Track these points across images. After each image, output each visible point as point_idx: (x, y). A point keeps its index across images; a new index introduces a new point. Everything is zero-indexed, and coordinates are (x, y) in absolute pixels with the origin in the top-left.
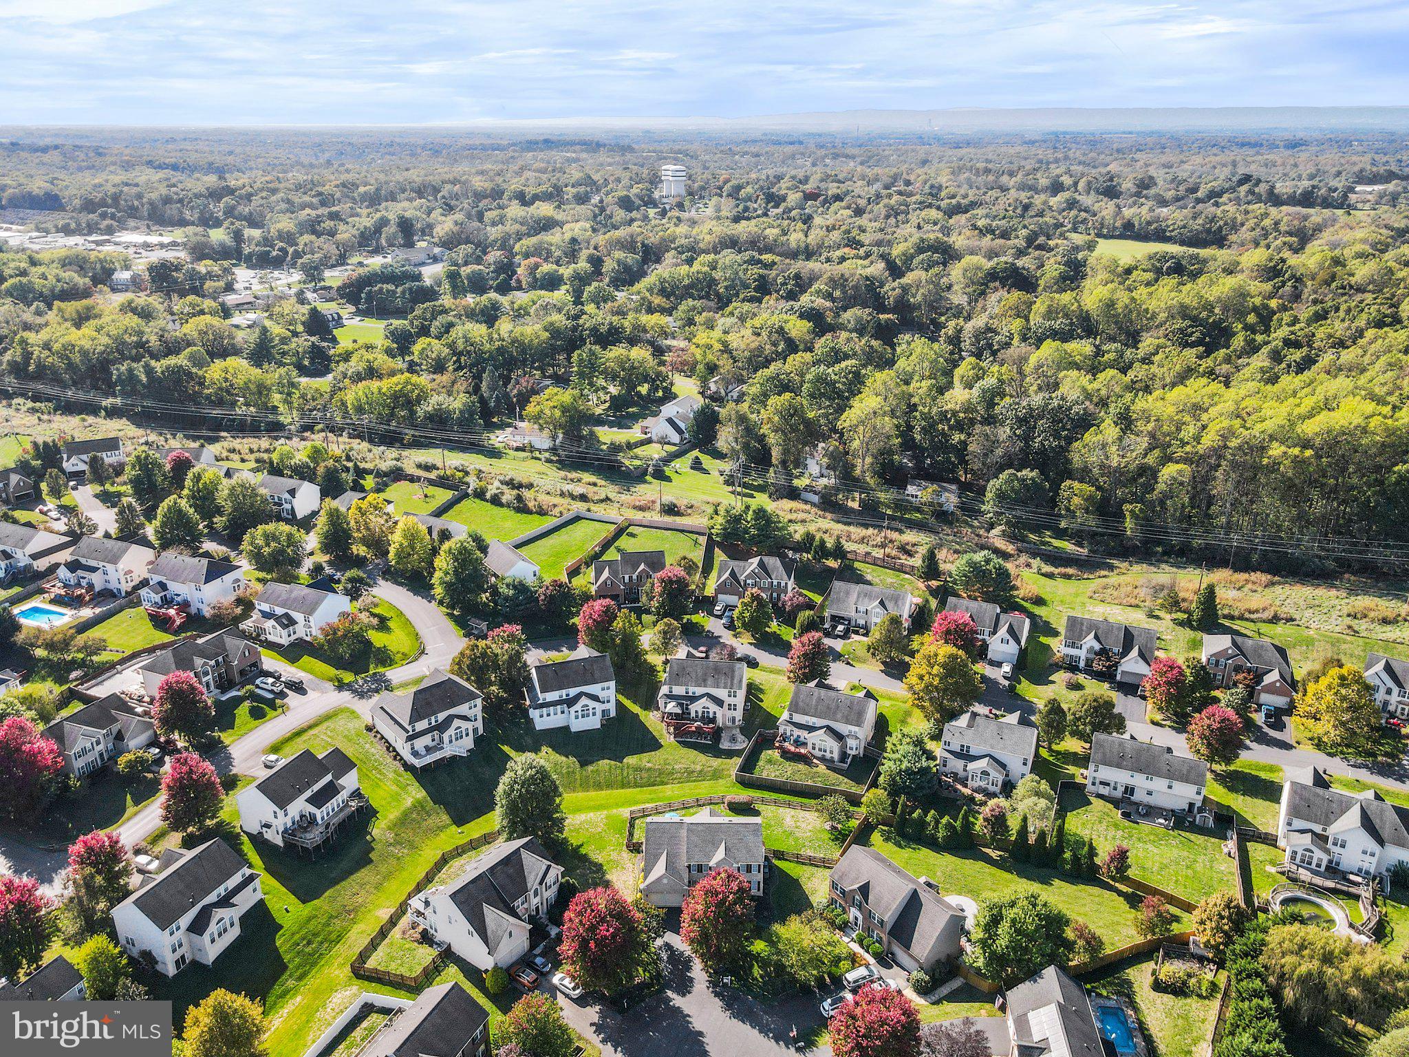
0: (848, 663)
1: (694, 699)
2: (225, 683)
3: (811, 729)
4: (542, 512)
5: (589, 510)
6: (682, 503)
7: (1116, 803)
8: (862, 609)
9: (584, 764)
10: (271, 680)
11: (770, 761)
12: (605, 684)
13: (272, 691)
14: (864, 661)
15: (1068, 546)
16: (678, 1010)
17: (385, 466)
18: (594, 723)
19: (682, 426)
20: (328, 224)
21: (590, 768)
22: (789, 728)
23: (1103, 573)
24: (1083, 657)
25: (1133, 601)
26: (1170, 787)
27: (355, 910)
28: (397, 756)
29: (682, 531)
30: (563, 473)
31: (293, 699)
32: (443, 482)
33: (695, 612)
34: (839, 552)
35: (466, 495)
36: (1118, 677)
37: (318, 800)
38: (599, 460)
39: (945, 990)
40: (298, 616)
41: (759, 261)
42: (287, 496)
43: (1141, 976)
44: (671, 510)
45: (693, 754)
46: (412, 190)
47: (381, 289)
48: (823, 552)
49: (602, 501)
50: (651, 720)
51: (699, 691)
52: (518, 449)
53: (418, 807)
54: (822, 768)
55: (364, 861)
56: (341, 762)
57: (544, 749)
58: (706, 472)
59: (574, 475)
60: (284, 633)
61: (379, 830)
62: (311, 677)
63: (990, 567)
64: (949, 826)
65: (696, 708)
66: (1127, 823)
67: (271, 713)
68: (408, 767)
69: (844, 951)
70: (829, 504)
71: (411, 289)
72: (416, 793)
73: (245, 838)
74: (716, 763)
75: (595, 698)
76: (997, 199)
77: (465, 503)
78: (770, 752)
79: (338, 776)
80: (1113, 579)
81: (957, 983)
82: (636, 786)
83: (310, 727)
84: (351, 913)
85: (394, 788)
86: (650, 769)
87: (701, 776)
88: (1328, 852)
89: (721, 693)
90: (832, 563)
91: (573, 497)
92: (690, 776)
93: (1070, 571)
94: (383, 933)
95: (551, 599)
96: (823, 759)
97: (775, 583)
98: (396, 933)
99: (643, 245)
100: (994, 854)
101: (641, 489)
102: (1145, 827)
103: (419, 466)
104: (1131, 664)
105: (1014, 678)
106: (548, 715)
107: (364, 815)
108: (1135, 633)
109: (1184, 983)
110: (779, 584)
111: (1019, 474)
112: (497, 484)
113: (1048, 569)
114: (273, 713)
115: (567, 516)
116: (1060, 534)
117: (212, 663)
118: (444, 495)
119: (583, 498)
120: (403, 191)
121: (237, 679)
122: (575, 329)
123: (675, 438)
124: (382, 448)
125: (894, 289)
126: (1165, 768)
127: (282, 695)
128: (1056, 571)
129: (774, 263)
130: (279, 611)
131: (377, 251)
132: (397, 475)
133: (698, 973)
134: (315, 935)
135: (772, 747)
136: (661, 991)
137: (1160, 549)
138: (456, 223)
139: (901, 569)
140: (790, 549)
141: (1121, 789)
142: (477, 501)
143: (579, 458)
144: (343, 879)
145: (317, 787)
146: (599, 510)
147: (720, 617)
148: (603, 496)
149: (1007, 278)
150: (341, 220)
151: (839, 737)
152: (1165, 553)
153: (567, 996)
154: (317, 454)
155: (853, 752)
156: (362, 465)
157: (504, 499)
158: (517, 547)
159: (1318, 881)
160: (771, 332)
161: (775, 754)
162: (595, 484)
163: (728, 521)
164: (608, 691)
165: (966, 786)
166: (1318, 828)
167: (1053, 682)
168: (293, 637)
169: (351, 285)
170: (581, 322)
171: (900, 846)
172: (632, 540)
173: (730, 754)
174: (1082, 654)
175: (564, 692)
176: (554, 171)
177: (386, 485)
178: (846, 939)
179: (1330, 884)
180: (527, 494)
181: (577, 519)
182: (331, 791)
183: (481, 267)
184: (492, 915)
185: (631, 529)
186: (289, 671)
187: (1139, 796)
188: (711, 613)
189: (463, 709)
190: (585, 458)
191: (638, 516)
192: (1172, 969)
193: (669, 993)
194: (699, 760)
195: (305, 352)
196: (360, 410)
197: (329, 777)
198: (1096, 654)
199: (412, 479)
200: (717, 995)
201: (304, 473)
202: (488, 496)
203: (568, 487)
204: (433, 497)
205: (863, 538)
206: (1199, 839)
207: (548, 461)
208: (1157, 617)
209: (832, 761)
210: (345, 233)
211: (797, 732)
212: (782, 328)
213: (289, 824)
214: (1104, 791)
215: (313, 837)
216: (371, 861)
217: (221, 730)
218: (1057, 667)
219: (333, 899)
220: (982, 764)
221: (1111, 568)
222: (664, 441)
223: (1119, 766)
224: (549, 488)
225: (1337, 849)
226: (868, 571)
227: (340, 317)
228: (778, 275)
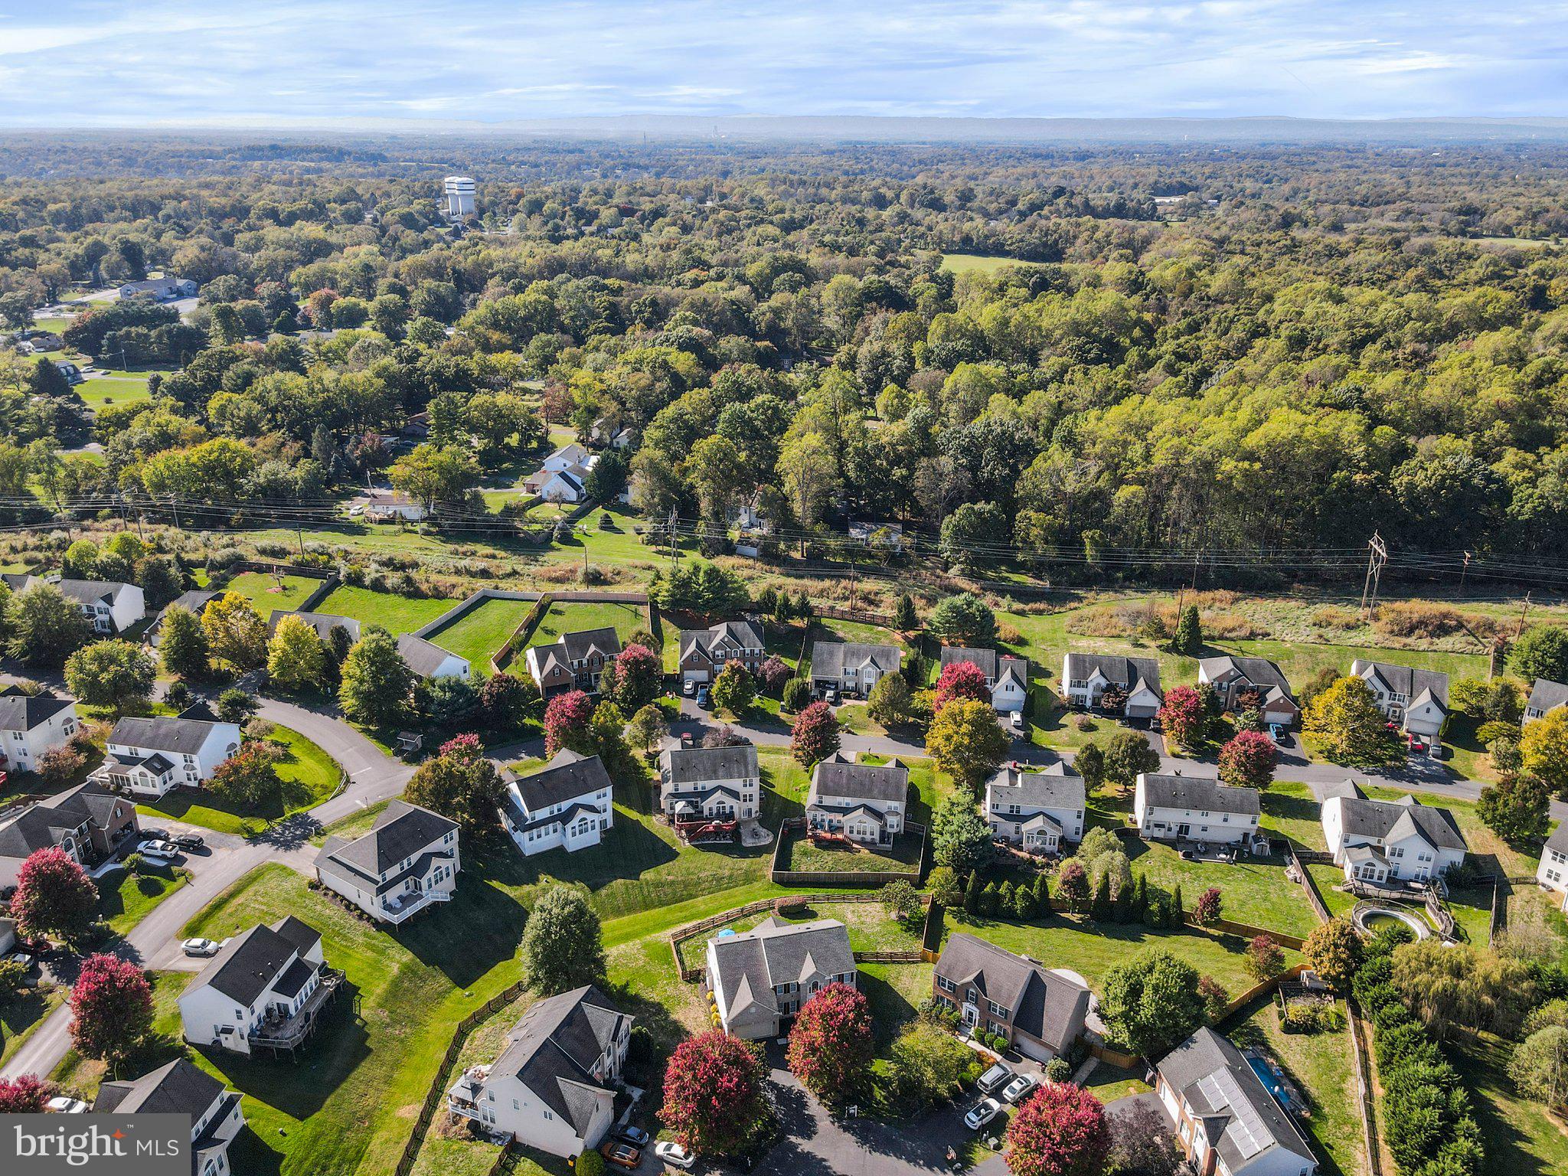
0: (849, 732)
1: (705, 794)
2: (93, 856)
3: (845, 811)
4: (439, 595)
5: (497, 588)
6: (607, 569)
7: (1173, 844)
8: (851, 670)
9: (594, 888)
10: (159, 843)
11: (805, 854)
12: (602, 791)
13: (163, 858)
14: (864, 727)
15: (1028, 580)
16: (808, 1157)
17: (219, 556)
18: (593, 838)
19: (578, 480)
20: (22, 252)
21: (603, 892)
22: (820, 815)
23: (1073, 605)
24: (1090, 696)
25: (1115, 632)
26: (1225, 820)
27: (369, 1115)
28: (362, 915)
29: (616, 602)
30: (451, 547)
31: (194, 863)
32: (302, 569)
33: (663, 694)
34: (805, 610)
35: (337, 583)
36: (1127, 712)
37: (288, 986)
38: (490, 527)
39: (1083, 1073)
40: (176, 758)
41: (604, 287)
42: (102, 604)
43: (1268, 1020)
44: (595, 578)
45: (716, 858)
46: (124, 207)
47: (128, 333)
48: (788, 611)
49: (509, 575)
50: (655, 824)
51: (710, 784)
52: (382, 522)
53: (407, 971)
54: (865, 852)
55: (361, 1052)
56: (301, 934)
57: (543, 878)
58: (619, 531)
59: (468, 547)
60: (158, 780)
61: (367, 1009)
62: (209, 831)
63: (973, 610)
64: (1026, 896)
65: (709, 805)
66: (1191, 864)
67: (170, 886)
68: (382, 926)
69: (966, 1052)
70: (769, 556)
71: (169, 332)
72: (400, 957)
73: (194, 1052)
74: (745, 863)
75: (592, 809)
76: (827, 212)
77: (339, 594)
78: (802, 843)
79: (302, 953)
80: (1086, 610)
81: (1092, 1064)
82: (662, 904)
83: (232, 895)
84: (366, 1120)
85: (369, 954)
86: (672, 883)
87: (732, 882)
88: (1387, 862)
89: (736, 784)
90: (798, 622)
91: (473, 574)
92: (720, 884)
93: (1042, 606)
94: (417, 1138)
95: (498, 699)
96: (863, 843)
97: (748, 651)
98: (433, 1133)
99: (454, 271)
100: (1075, 918)
101: (549, 556)
102: (1208, 864)
103: (263, 552)
104: (1140, 697)
105: (1023, 726)
106: (539, 836)
107: (346, 993)
108: (1137, 665)
109: (1314, 1020)
110: (752, 651)
111: (976, 507)
112: (374, 566)
113: (1017, 606)
114: (173, 886)
115: (472, 598)
116: (1018, 567)
117: (75, 831)
118: (309, 587)
119: (485, 574)
120: (112, 209)
121: (109, 846)
122: (410, 373)
123: (573, 495)
124: (205, 533)
125: (764, 314)
126: (1219, 802)
127: (179, 860)
128: (1027, 608)
129: (621, 289)
130: (145, 753)
131: (97, 285)
132: (238, 565)
133: (816, 1108)
134: (330, 1156)
135: (804, 837)
136: (781, 1138)
137: (1120, 575)
138: (203, 249)
139: (872, 622)
140: (747, 611)
141: (1175, 829)
142: (354, 589)
143: (467, 526)
144: (343, 1078)
145: (282, 972)
146: (509, 587)
147: (693, 696)
148: (509, 569)
149: (883, 297)
150: (39, 246)
151: (878, 815)
152: (1125, 579)
154: (128, 547)
155: (895, 830)
156: (186, 557)
157: (389, 583)
158: (427, 637)
159: (1385, 893)
160: (653, 367)
161: (809, 844)
162: (494, 557)
163: (674, 587)
164: (603, 799)
165: (1021, 849)
166: (1373, 841)
167: (1065, 726)
168: (170, 784)
169: (85, 328)
170: (419, 364)
171: (977, 926)
172: (559, 618)
173: (758, 851)
174: (1088, 692)
175: (555, 807)
176: (301, 184)
177: (226, 579)
178: (963, 1039)
180: (413, 574)
181: (484, 600)
182: (300, 972)
183: (254, 302)
184: (569, 1088)
185: (554, 605)
186: (176, 828)
187: (1194, 834)
188: (680, 693)
189: (438, 845)
190: (474, 526)
191: (559, 589)
192: (1298, 1008)
193: (793, 1138)
194: (725, 865)
195: (49, 418)
196: (160, 486)
197: (295, 955)
198: (1103, 690)
199: (260, 569)
200: (846, 1129)
201: (117, 572)
202: (367, 581)
203: (466, 562)
204: (294, 588)
205: (822, 591)
206: (1262, 869)
207: (427, 533)
208: (1143, 646)
209: (873, 842)
210: (51, 263)
211: (828, 816)
212: (665, 362)
214: (1159, 833)
215: (291, 1035)
216: (369, 1051)
217: (106, 918)
218: (1063, 709)
219: (338, 1107)
220: (1038, 823)
221: (1080, 599)
222: (560, 500)
223: (1174, 806)
224: (439, 565)
225: (1395, 859)
226: (840, 628)
227: (76, 371)
228: (631, 302)
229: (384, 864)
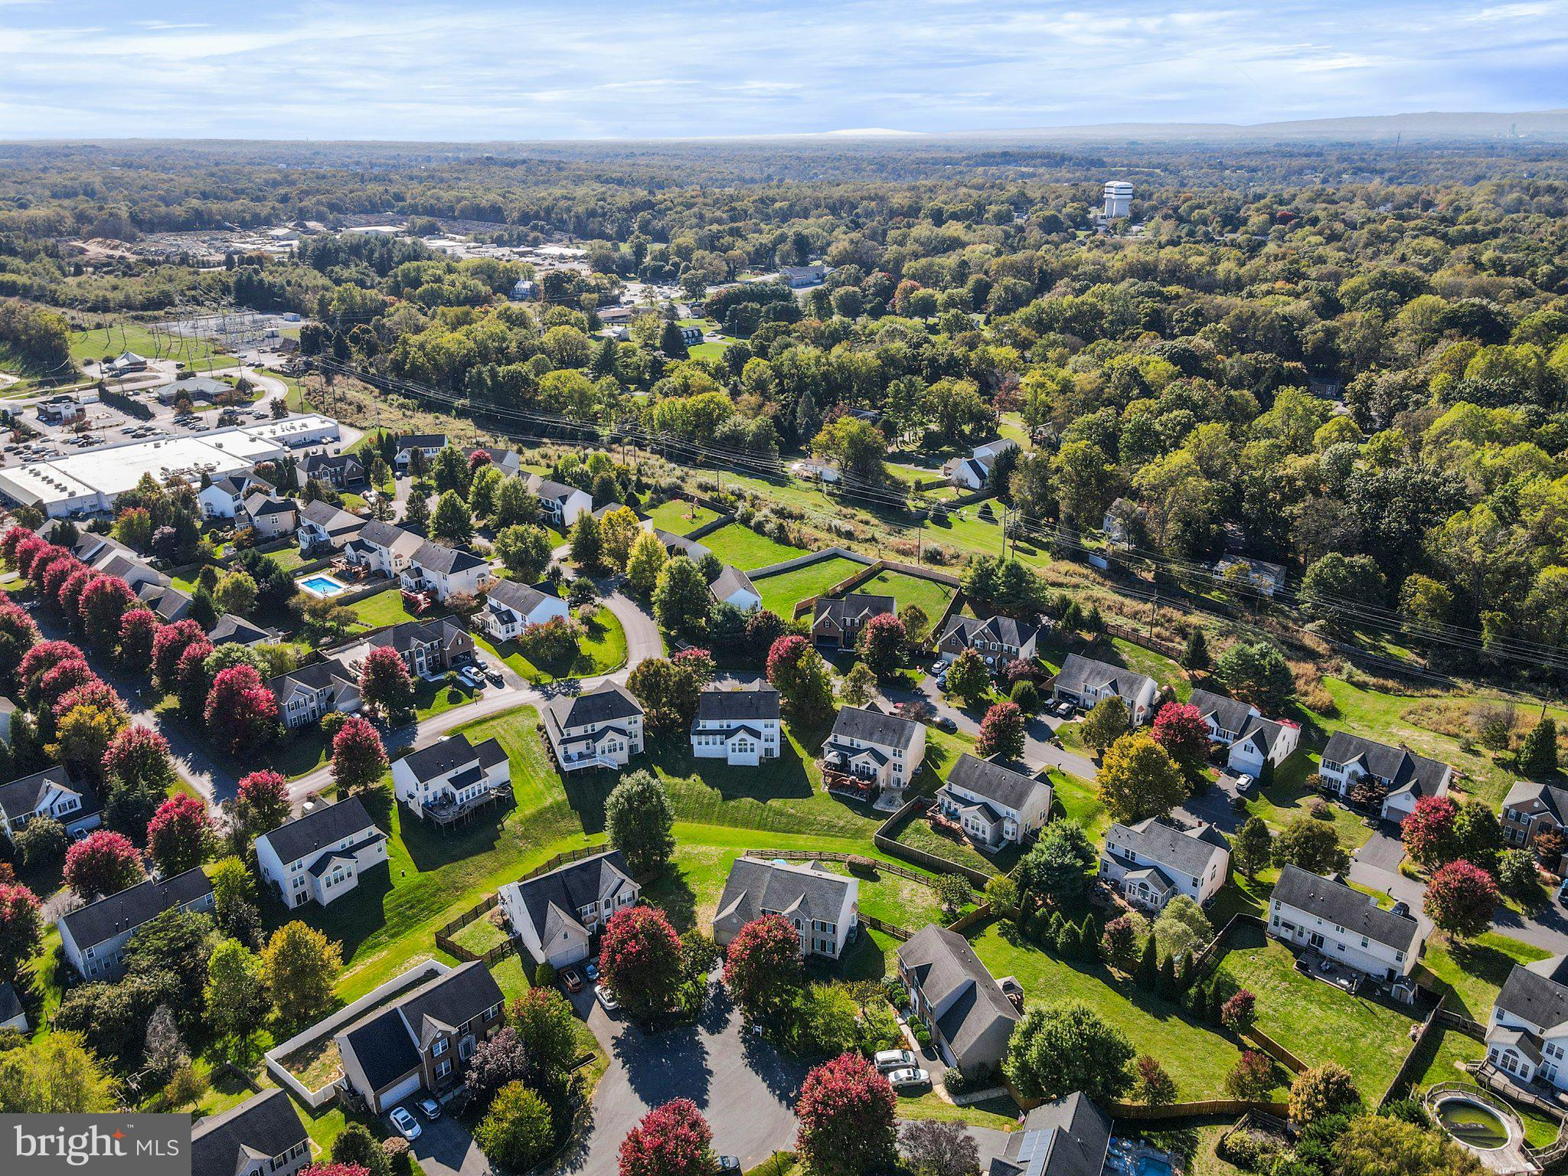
0: (1058, 745)
1: (857, 751)
2: (437, 667)
3: (967, 803)
4: (801, 545)
5: (849, 548)
6: (948, 553)
7: (1296, 950)
8: (1091, 688)
9: (726, 798)
10: (474, 670)
11: (917, 831)
12: (769, 722)
13: (473, 681)
14: (1074, 744)
15: (1407, 655)
16: (698, 1046)
17: (665, 482)
18: (752, 759)
19: (986, 470)
20: (728, 239)
21: (732, 803)
22: (948, 799)
23: (1434, 691)
24: (1344, 783)
25: (1451, 728)
26: (1364, 945)
27: (463, 889)
28: (554, 758)
29: (936, 581)
30: (838, 507)
31: (490, 691)
32: (715, 505)
33: (911, 666)
34: (1095, 623)
35: (733, 520)
36: (1384, 814)
37: (459, 782)
38: (879, 498)
39: (980, 1096)
40: (517, 614)
41: (1160, 294)
42: (559, 502)
43: (1208, 1138)
44: (934, 557)
45: (841, 808)
46: (826, 207)
47: (746, 307)
48: (1077, 620)
49: (867, 541)
50: (814, 768)
51: (864, 744)
52: (807, 479)
53: (556, 809)
54: (970, 847)
55: (487, 846)
56: (493, 752)
57: (694, 776)
58: (994, 521)
59: (849, 511)
60: (503, 628)
61: (511, 822)
62: (513, 673)
63: (1265, 662)
64: (1072, 933)
65: (856, 761)
66: (1300, 976)
67: (466, 700)
68: (559, 769)
70: (1118, 574)
71: (775, 308)
72: (558, 795)
73: (395, 805)
74: (861, 821)
75: (756, 734)
77: (730, 528)
78: (922, 821)
79: (486, 764)
80: (1448, 700)
81: (995, 1093)
82: (772, 830)
83: (493, 718)
84: (458, 890)
85: (541, 786)
86: (791, 815)
87: (842, 832)
88: (1537, 1059)
89: (886, 750)
90: (1088, 636)
91: (839, 533)
92: (831, 830)
93: (1390, 683)
94: (476, 913)
95: (757, 630)
96: (974, 839)
97: (1006, 647)
98: (487, 916)
99: (1041, 270)
100: (1118, 974)
101: (914, 532)
102: (1322, 984)
103: (701, 487)
104: (1401, 800)
105: (1250, 792)
106: (707, 743)
107: (504, 802)
108: (1417, 764)
109: (1253, 1156)
110: (1010, 648)
111: (1347, 560)
112: (765, 511)
113: (1361, 676)
114: (468, 700)
115: (825, 551)
116: (1401, 640)
117: (428, 645)
118: (710, 517)
119: (849, 535)
120: (818, 206)
121: (448, 662)
122: (915, 357)
123: (975, 482)
124: (673, 465)
125: (1315, 333)
126: (1362, 920)
127: (481, 685)
128: (1371, 680)
129: (1178, 296)
130: (504, 607)
131: (770, 268)
132: (675, 493)
133: (737, 1018)
134: (420, 902)
135: (924, 817)
136: (695, 1024)
137: (1525, 673)
138: (852, 241)
139: (1167, 653)
140: (1046, 614)
141: (1307, 937)
142: (742, 527)
143: (861, 494)
144: (463, 858)
145: (462, 769)
146: (860, 550)
147: (935, 675)
148: (869, 536)
149: (1473, 324)
150: (741, 236)
151: (994, 816)
152: (1532, 679)
153: (602, 1006)
154: (598, 465)
155: (1009, 837)
156: (644, 480)
157: (768, 527)
158: (753, 579)
159: (1514, 1091)
160: (1122, 374)
161: (926, 824)
162: (867, 523)
163: (979, 576)
164: (773, 729)
165: (1122, 897)
166: (1534, 1029)
167: (1299, 806)
168: (511, 634)
169: (719, 301)
170: (921, 351)
172: (881, 584)
173: (880, 815)
174: (1343, 778)
175: (725, 723)
176: (992, 187)
177: (661, 502)
178: (900, 1021)
179: (1529, 1099)
180: (792, 526)
181: (835, 556)
182: (475, 775)
183: (857, 289)
184: (556, 914)
185: (885, 574)
186: (495, 664)
187: (1329, 949)
188: (928, 670)
189: (622, 722)
190: (866, 496)
191: (893, 559)
193: (700, 1028)
194: (844, 815)
195: (645, 367)
196: (664, 425)
197: (476, 763)
198: (1359, 780)
199: (688, 498)
200: (744, 1041)
201: (582, 482)
202: (752, 523)
203: (837, 522)
204: (701, 518)
205: (1136, 613)
206: (1386, 1013)
207: (830, 494)
208: (1477, 753)
209: (983, 842)
210: (740, 249)
211: (954, 805)
212: (1135, 370)
213: (431, 799)
214: (1285, 933)
215: (447, 815)
216: (494, 848)
217: (419, 708)
218: (1312, 790)
219: (446, 874)
220: (1142, 875)
221: (1448, 687)
222: (961, 484)
223: (1305, 907)
224: (819, 522)
225: (1551, 1059)
226: (1127, 651)
227: (701, 334)
229: (572, 721)
